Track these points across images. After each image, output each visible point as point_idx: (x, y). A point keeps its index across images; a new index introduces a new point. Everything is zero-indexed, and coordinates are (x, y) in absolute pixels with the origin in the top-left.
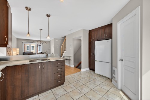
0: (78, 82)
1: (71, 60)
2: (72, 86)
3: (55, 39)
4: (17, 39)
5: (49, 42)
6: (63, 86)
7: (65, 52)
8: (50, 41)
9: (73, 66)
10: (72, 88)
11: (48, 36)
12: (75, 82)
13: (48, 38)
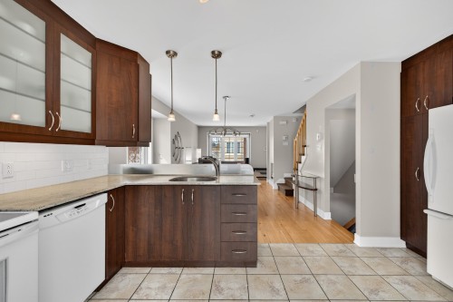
0: (307, 281)
1: (320, 192)
2: (278, 285)
3: (276, 118)
4: (200, 128)
5: (263, 129)
6: (250, 270)
7: (303, 158)
8: (265, 127)
9: (327, 216)
10: (273, 290)
11: (216, 113)
12: (298, 278)
13: (216, 117)
